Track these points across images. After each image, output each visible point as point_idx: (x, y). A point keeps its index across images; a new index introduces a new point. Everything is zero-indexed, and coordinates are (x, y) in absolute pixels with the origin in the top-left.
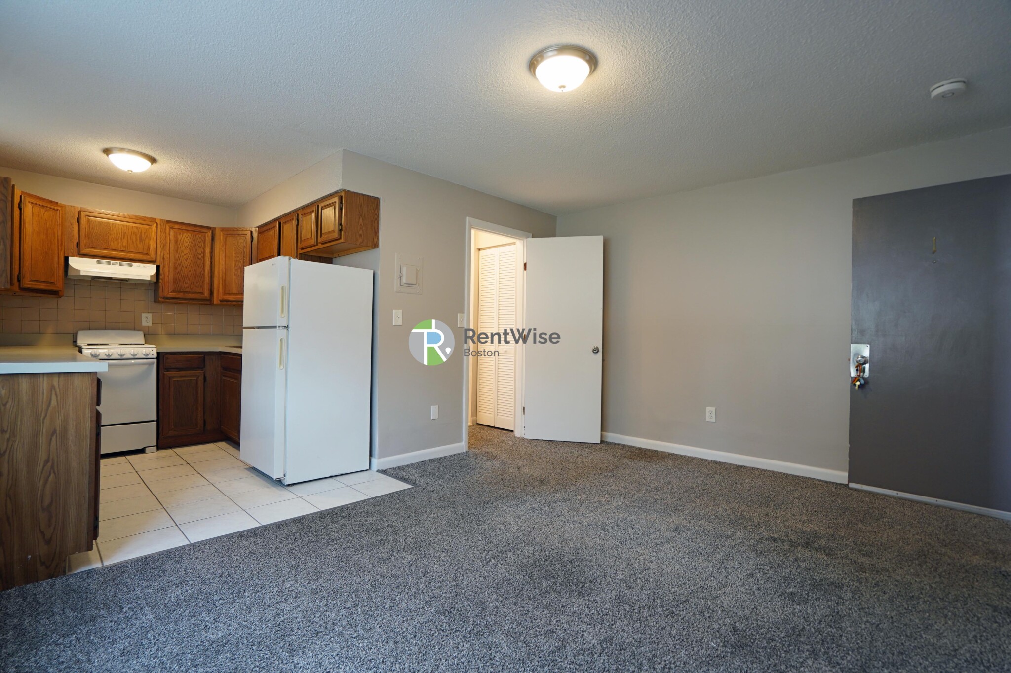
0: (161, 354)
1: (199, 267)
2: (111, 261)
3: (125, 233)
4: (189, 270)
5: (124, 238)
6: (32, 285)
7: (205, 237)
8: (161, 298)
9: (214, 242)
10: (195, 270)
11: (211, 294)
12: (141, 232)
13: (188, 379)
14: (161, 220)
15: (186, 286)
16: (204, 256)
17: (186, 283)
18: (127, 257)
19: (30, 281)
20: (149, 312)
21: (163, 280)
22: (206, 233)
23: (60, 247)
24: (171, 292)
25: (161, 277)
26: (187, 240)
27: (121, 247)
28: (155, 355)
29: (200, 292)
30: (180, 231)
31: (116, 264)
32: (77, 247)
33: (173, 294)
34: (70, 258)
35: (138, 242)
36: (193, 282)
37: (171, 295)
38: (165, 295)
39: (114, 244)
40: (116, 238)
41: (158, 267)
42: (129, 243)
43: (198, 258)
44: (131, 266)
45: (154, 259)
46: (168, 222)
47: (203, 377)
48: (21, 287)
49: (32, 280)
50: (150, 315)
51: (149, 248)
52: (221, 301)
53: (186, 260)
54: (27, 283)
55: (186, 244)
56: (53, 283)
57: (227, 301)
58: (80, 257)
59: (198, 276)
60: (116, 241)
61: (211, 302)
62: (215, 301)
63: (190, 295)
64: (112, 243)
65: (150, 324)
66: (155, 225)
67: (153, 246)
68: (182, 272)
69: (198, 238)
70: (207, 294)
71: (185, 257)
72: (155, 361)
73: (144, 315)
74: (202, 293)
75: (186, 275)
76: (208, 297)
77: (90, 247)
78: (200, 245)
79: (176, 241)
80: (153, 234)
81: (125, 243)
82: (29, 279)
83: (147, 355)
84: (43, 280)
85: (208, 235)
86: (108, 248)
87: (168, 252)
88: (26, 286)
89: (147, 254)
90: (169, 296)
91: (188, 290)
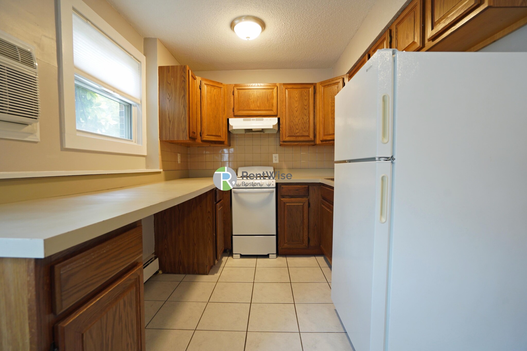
0: (279, 185)
1: (305, 115)
2: (251, 118)
3: (258, 97)
4: (299, 118)
5: (258, 101)
6: (208, 138)
7: (309, 91)
8: (281, 142)
9: (315, 95)
10: (303, 118)
11: (315, 136)
12: (268, 95)
13: (297, 204)
14: (280, 84)
15: (297, 131)
16: (309, 107)
17: (297, 129)
18: (260, 114)
19: (206, 136)
20: (277, 153)
21: (282, 128)
22: (310, 88)
23: (223, 112)
24: (287, 137)
25: (281, 126)
26: (297, 95)
27: (256, 107)
28: (274, 186)
29: (307, 135)
30: (292, 89)
31: (254, 120)
32: (233, 111)
33: (289, 138)
34: (230, 119)
35: (266, 103)
36: (302, 128)
37: (287, 139)
38: (284, 139)
39: (252, 107)
40: (254, 101)
41: (279, 119)
42: (261, 104)
43: (305, 109)
44: (263, 120)
45: (276, 114)
46: (284, 84)
47: (307, 203)
48: (202, 139)
49: (208, 135)
50: (277, 155)
51: (272, 105)
52: (322, 141)
53: (296, 112)
54: (206, 138)
55: (296, 99)
56: (220, 136)
57: (326, 141)
58: (235, 118)
59: (305, 123)
60: (253, 103)
61: (315, 142)
62: (318, 142)
63: (300, 138)
64: (251, 105)
65: (277, 162)
66: (276, 88)
67: (275, 104)
68: (294, 121)
69: (305, 93)
70: (311, 137)
71: (296, 109)
72: (274, 190)
73: (274, 155)
74: (308, 136)
75: (297, 123)
76: (313, 139)
77: (239, 110)
78: (306, 98)
79: (290, 97)
80: (275, 95)
81: (258, 105)
82: (206, 135)
83: (269, 185)
84: (214, 134)
85: (311, 90)
86: (249, 109)
87: (285, 107)
88: (204, 139)
89: (272, 110)
90: (286, 140)
91: (298, 134)
